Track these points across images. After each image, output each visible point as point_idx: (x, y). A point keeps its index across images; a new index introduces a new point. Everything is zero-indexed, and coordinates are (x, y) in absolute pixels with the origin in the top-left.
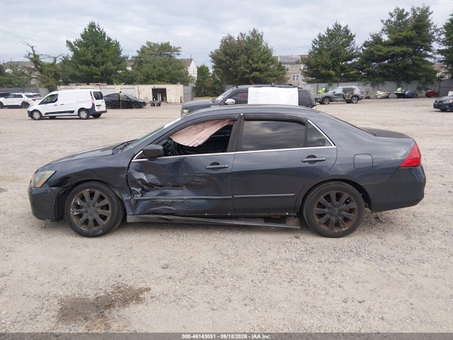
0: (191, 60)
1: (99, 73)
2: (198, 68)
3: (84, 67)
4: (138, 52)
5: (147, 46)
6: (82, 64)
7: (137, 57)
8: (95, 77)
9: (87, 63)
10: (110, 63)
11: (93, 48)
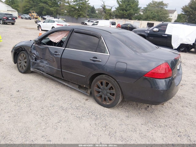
0: (175, 10)
1: (127, 14)
2: (178, 15)
3: (121, 12)
4: (147, 5)
5: (152, 3)
6: (120, 10)
7: (145, 8)
8: (125, 16)
9: (123, 10)
10: (132, 10)
11: (127, 3)
